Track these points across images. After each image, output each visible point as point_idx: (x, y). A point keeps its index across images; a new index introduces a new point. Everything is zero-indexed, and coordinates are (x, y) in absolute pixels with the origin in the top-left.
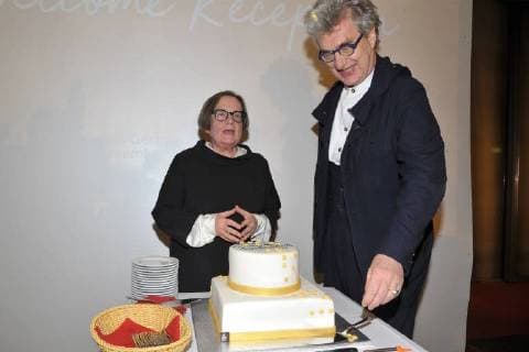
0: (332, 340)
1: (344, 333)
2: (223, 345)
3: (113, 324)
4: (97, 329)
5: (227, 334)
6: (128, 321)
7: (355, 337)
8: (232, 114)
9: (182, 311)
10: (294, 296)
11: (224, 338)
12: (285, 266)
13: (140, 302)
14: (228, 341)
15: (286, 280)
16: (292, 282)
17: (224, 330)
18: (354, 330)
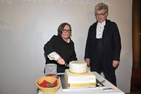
0: (95, 86)
1: (98, 84)
2: (68, 87)
3: (41, 81)
4: (38, 83)
5: (69, 84)
6: (45, 80)
7: (101, 85)
8: (68, 31)
9: (58, 78)
10: (86, 75)
11: (68, 85)
12: (84, 67)
13: (48, 75)
14: (69, 86)
15: (84, 71)
16: (85, 71)
17: (68, 83)
18: (101, 84)
